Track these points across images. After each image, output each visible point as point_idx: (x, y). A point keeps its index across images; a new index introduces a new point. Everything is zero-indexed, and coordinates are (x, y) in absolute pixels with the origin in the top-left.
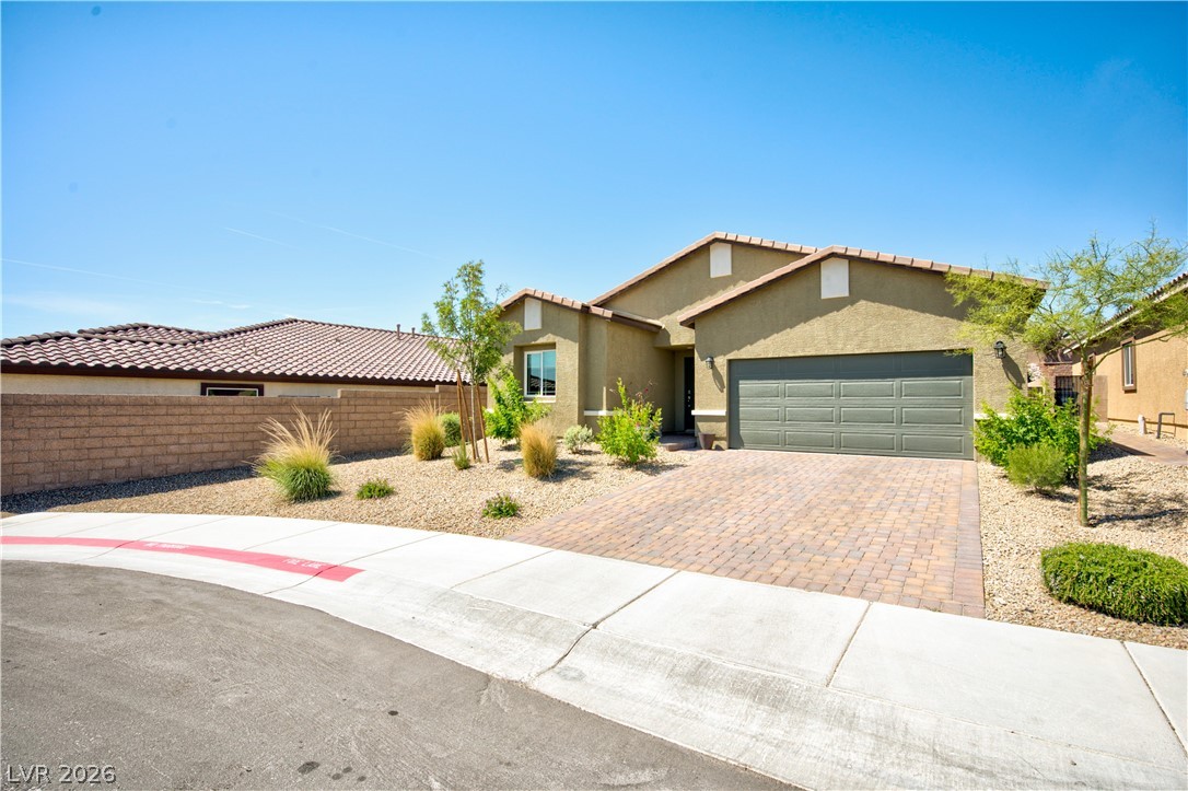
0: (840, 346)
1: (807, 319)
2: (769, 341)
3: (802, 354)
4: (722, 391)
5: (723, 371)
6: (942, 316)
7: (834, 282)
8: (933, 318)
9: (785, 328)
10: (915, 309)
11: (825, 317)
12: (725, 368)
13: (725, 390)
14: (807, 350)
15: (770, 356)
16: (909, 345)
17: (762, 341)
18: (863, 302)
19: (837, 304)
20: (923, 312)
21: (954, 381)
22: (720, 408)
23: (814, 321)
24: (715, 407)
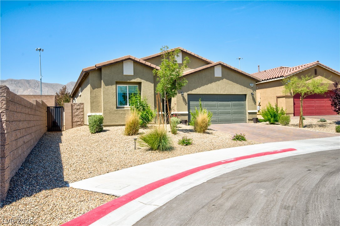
0: (219, 91)
1: (211, 83)
2: (201, 88)
3: (210, 93)
4: (186, 105)
5: (186, 98)
6: (241, 85)
7: (218, 72)
8: (240, 86)
9: (205, 85)
10: (236, 83)
11: (216, 83)
12: (187, 96)
13: (187, 105)
14: (211, 92)
15: (201, 93)
16: (235, 92)
17: (199, 88)
18: (224, 79)
19: (218, 79)
20: (237, 84)
21: (242, 102)
22: (186, 111)
23: (213, 83)
24: (184, 111)
